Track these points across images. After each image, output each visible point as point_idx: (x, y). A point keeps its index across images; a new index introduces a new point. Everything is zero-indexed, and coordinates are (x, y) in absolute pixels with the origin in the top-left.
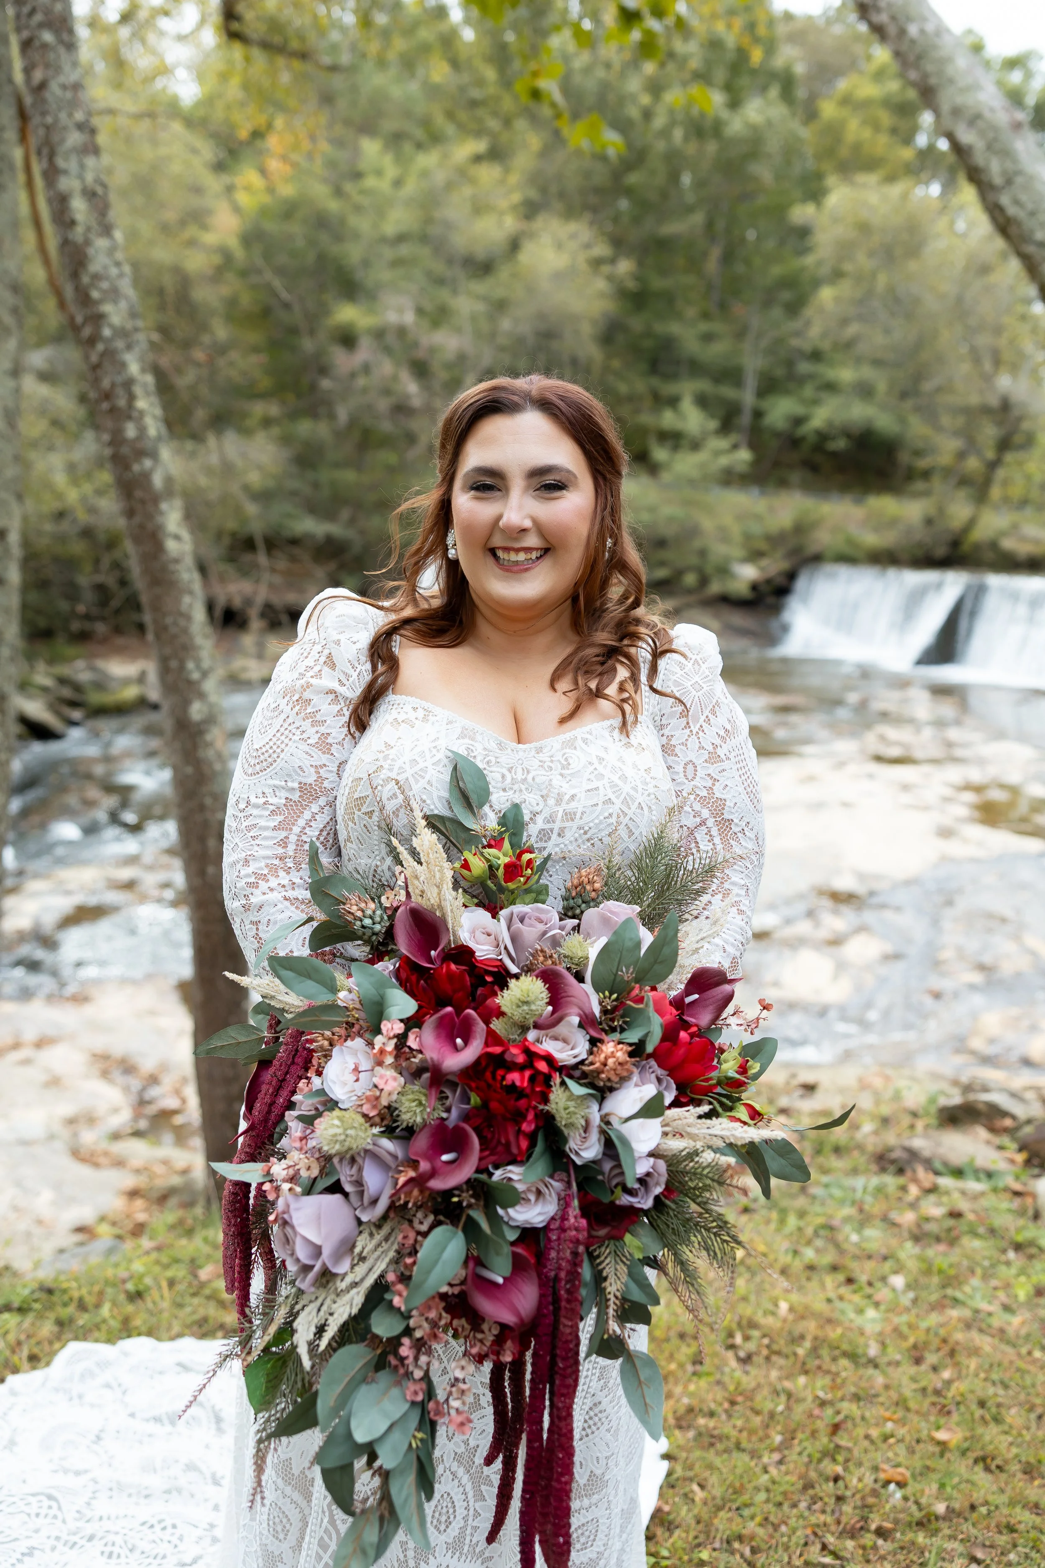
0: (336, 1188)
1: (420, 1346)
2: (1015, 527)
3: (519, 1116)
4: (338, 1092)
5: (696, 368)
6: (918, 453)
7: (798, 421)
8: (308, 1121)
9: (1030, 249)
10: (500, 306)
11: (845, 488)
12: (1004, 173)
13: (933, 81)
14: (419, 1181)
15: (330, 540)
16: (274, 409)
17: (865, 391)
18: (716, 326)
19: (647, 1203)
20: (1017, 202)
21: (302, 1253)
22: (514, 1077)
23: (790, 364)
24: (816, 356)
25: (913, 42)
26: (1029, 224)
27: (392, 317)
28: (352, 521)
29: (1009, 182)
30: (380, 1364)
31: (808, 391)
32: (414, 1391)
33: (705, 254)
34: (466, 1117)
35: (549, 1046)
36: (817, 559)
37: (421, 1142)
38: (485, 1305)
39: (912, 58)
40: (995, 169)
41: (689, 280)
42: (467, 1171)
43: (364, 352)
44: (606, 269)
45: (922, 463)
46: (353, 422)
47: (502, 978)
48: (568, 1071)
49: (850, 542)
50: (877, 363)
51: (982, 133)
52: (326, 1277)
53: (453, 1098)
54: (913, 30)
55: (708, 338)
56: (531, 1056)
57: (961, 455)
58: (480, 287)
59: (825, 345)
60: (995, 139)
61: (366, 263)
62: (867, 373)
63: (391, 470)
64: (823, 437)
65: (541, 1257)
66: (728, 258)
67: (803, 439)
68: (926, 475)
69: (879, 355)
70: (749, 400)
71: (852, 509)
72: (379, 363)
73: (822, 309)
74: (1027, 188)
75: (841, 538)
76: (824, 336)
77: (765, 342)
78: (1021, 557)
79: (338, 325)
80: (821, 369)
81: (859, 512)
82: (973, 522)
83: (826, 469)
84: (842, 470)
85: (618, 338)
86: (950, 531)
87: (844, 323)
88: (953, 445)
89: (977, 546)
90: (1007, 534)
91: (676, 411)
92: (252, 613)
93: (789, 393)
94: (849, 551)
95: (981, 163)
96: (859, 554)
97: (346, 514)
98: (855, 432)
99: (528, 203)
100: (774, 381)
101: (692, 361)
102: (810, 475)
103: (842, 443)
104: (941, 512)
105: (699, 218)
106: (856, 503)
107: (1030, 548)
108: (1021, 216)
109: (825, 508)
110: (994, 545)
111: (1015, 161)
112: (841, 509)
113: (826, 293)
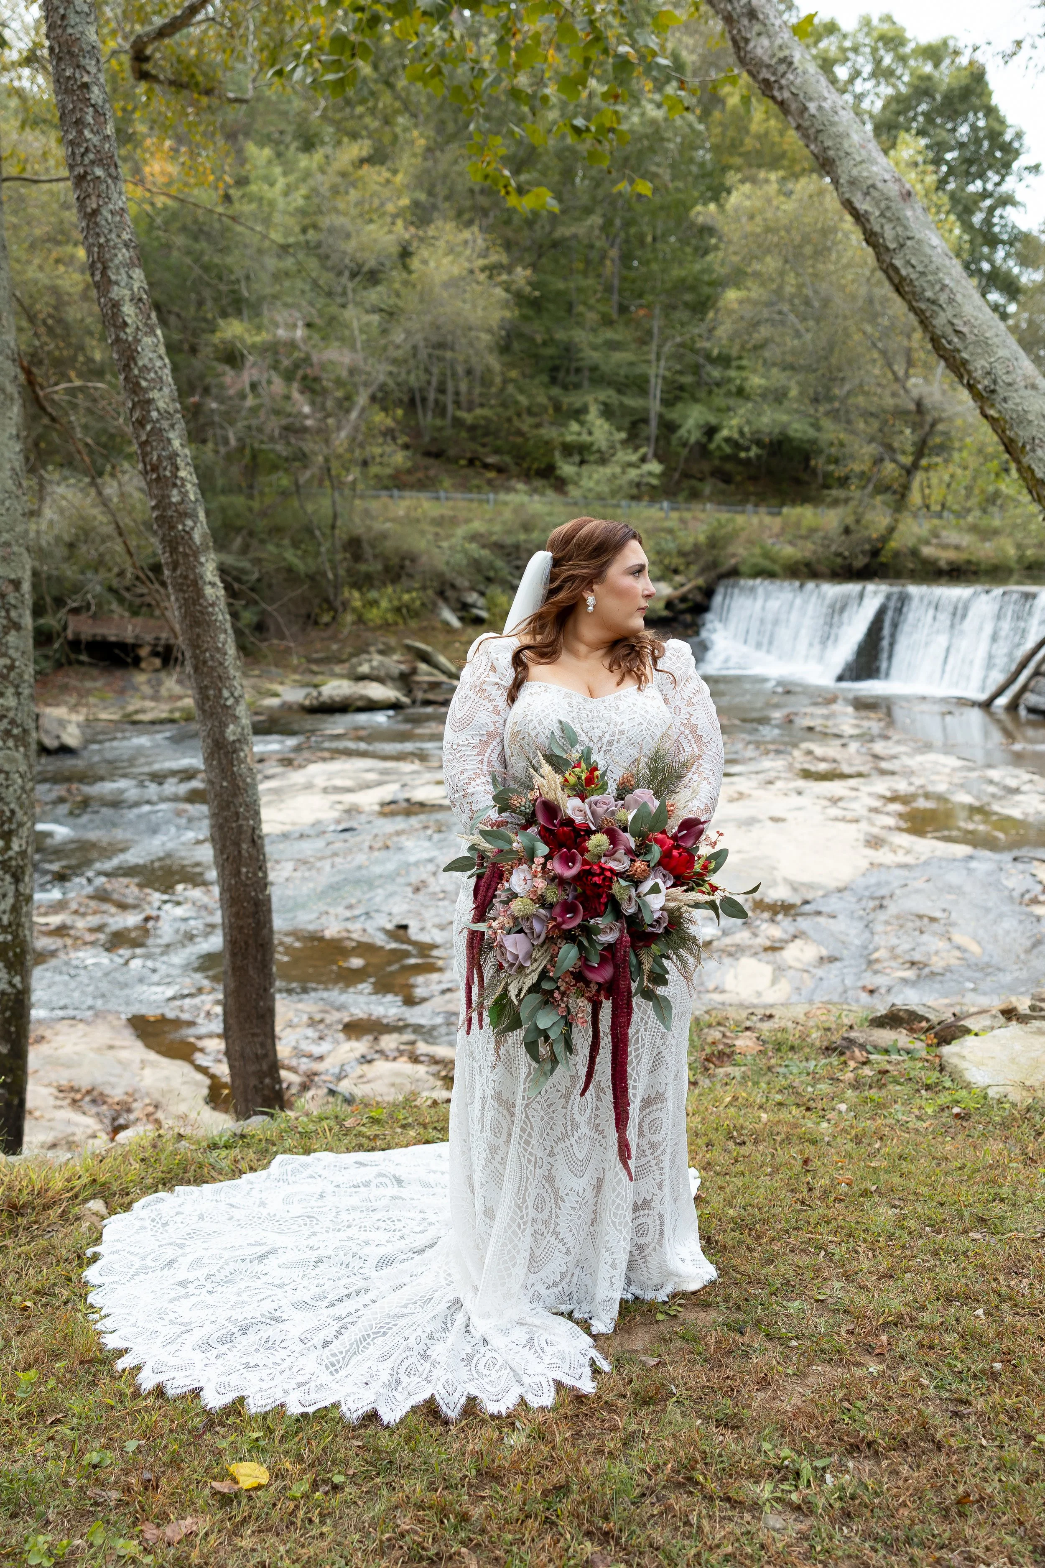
0: (521, 931)
1: (563, 994)
2: (936, 534)
3: (600, 896)
4: (518, 889)
5: (598, 378)
6: (834, 460)
8: (506, 903)
9: (922, 305)
10: (390, 314)
11: (761, 499)
12: (896, 237)
14: (558, 926)
17: (779, 396)
18: (619, 333)
19: (660, 931)
20: (908, 263)
21: (510, 958)
22: (596, 879)
23: (696, 369)
24: (724, 361)
25: (813, 116)
26: (920, 282)
27: (280, 332)
28: (245, 550)
29: (902, 246)
30: (546, 1003)
31: (719, 401)
32: (562, 1011)
33: (603, 257)
34: (576, 898)
35: (612, 865)
36: (734, 573)
37: (557, 910)
38: (590, 975)
40: (889, 235)
41: (590, 282)
42: (578, 921)
43: (251, 371)
44: (504, 276)
45: (839, 471)
46: (245, 445)
47: (589, 833)
48: (620, 875)
49: (766, 555)
50: (786, 368)
52: (521, 968)
53: (569, 890)
55: (611, 346)
56: (603, 870)
57: (878, 461)
58: (369, 297)
59: (735, 350)
60: (888, 208)
61: (250, 276)
62: (779, 378)
63: (284, 494)
64: (737, 445)
65: (614, 956)
66: (626, 258)
67: (717, 448)
68: (844, 482)
69: (789, 358)
70: (655, 406)
71: (767, 520)
72: (269, 382)
73: (730, 312)
74: (916, 251)
75: (757, 551)
76: (731, 339)
77: (668, 348)
78: (943, 564)
79: (223, 342)
80: (732, 373)
81: (774, 523)
82: (891, 530)
83: (738, 478)
84: (754, 479)
85: (516, 346)
86: (869, 540)
87: (755, 324)
88: (870, 450)
89: (897, 554)
90: (928, 543)
91: (582, 423)
92: (144, 652)
93: (696, 400)
94: (766, 564)
95: (877, 228)
96: (777, 568)
97: (238, 542)
98: (767, 440)
99: (416, 204)
100: (681, 388)
101: (594, 369)
102: (722, 486)
103: (754, 451)
104: (858, 521)
105: (596, 220)
106: (771, 514)
107: (950, 555)
108: (914, 276)
109: (740, 520)
110: (915, 553)
111: (906, 228)
112: (755, 520)
113: (732, 295)
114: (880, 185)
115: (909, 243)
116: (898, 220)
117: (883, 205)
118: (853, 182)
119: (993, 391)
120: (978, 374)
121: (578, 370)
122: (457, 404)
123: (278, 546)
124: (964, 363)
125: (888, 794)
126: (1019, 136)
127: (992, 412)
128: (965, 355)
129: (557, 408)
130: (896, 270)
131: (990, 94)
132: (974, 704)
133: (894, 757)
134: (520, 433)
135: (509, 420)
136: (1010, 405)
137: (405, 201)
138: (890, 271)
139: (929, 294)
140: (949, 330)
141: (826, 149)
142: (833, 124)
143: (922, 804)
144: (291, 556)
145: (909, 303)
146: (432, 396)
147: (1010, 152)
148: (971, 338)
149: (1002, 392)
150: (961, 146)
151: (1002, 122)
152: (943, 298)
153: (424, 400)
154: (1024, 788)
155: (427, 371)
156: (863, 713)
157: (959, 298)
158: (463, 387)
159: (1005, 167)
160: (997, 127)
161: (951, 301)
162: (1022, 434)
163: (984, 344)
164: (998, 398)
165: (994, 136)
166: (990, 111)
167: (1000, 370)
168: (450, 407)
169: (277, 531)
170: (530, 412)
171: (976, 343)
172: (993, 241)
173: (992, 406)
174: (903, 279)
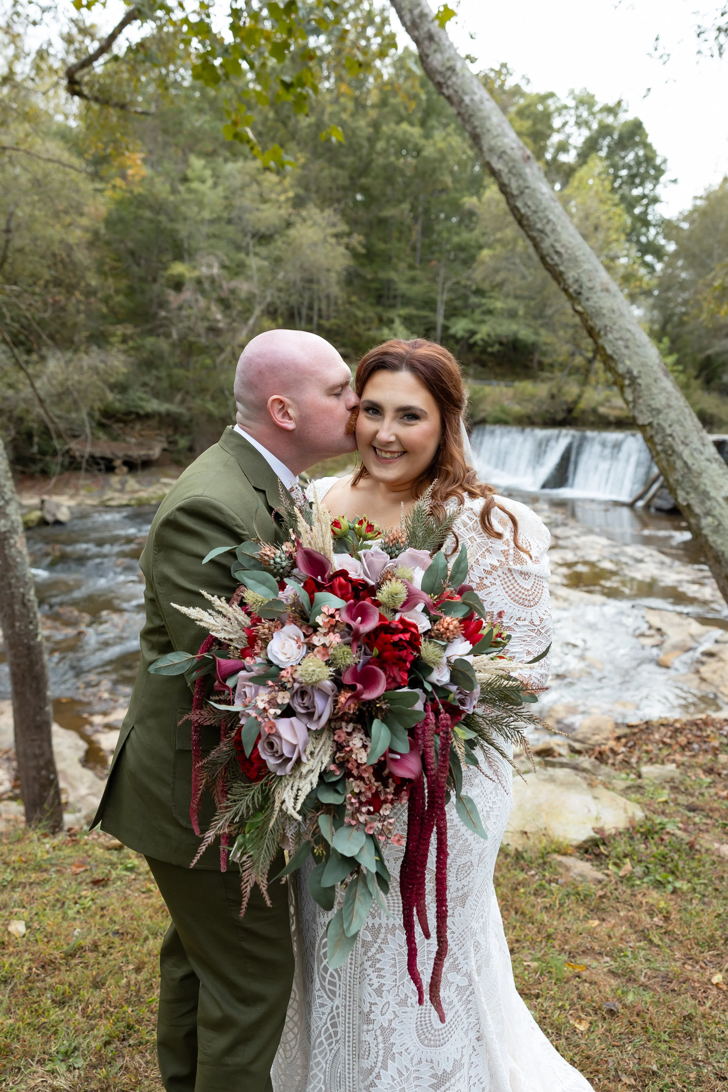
2: (608, 400)
5: (407, 301)
6: (544, 354)
7: (473, 333)
9: (535, 234)
10: (278, 261)
11: (500, 377)
12: (519, 187)
13: (478, 130)
15: (168, 414)
16: (130, 330)
17: (512, 315)
18: (418, 273)
20: (526, 205)
23: (465, 298)
24: (479, 292)
25: (467, 106)
26: (533, 218)
27: (204, 270)
28: (183, 402)
29: (522, 193)
31: (477, 315)
33: (410, 230)
39: (466, 116)
40: (514, 185)
41: (403, 245)
43: (187, 294)
44: (345, 240)
45: (547, 360)
46: (183, 338)
49: (503, 411)
50: (516, 297)
51: (506, 164)
54: (467, 99)
55: (413, 280)
57: (573, 354)
58: (263, 251)
59: (486, 286)
60: (514, 167)
61: (190, 236)
62: (512, 303)
63: (208, 368)
64: (487, 344)
66: (426, 231)
67: (475, 344)
68: (550, 367)
69: (519, 292)
70: (440, 320)
71: (505, 390)
72: (197, 300)
73: (483, 263)
74: (532, 197)
75: (497, 408)
76: (484, 279)
77: (449, 284)
78: (612, 418)
79: (172, 276)
80: (484, 301)
81: (509, 392)
82: (580, 396)
83: (490, 364)
84: (500, 365)
85: (356, 282)
86: (566, 403)
87: (496, 271)
88: (566, 348)
89: (583, 412)
90: (602, 405)
91: (391, 329)
92: (118, 463)
93: (465, 316)
94: (503, 416)
95: (506, 181)
96: (509, 419)
97: (179, 397)
98: (504, 340)
99: (297, 196)
100: (455, 308)
101: (403, 296)
102: (480, 369)
103: (496, 348)
104: (559, 390)
105: (406, 206)
106: (507, 386)
107: (617, 413)
108: (529, 213)
109: (488, 389)
110: (594, 411)
111: (525, 180)
112: (497, 390)
113: (485, 253)
114: (509, 151)
115: (527, 191)
116: (520, 176)
117: (511, 164)
118: (491, 150)
119: (579, 294)
120: (570, 281)
121: (395, 297)
122: (320, 317)
123: (203, 400)
124: (561, 274)
125: (560, 562)
126: (665, 161)
127: (579, 308)
128: (562, 268)
129: (381, 320)
130: (518, 209)
131: (647, 136)
132: (623, 504)
133: (567, 538)
134: (358, 334)
135: (351, 327)
136: (590, 303)
137: (291, 194)
138: (514, 210)
139: (539, 226)
140: (551, 251)
141: (475, 128)
142: (480, 110)
143: (581, 568)
144: (210, 406)
145: (526, 232)
146: (304, 311)
147: (660, 171)
148: (565, 256)
149: (585, 293)
150: (629, 167)
151: (654, 152)
152: (548, 229)
153: (299, 313)
154: (647, 559)
155: (301, 296)
156: (554, 509)
157: (559, 228)
158: (324, 306)
159: (656, 179)
160: (650, 154)
161: (553, 231)
162: (598, 323)
163: (575, 261)
164: (583, 298)
165: (649, 159)
166: (647, 146)
167: (584, 278)
168: (315, 318)
169: (202, 391)
170: (364, 322)
171: (569, 260)
172: (647, 224)
173: (579, 304)
174: (522, 216)
